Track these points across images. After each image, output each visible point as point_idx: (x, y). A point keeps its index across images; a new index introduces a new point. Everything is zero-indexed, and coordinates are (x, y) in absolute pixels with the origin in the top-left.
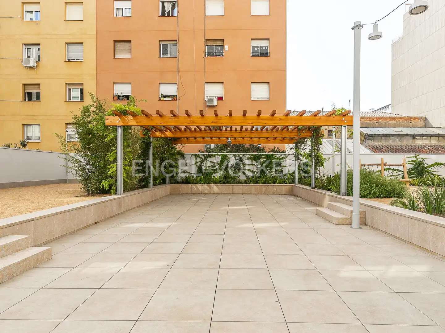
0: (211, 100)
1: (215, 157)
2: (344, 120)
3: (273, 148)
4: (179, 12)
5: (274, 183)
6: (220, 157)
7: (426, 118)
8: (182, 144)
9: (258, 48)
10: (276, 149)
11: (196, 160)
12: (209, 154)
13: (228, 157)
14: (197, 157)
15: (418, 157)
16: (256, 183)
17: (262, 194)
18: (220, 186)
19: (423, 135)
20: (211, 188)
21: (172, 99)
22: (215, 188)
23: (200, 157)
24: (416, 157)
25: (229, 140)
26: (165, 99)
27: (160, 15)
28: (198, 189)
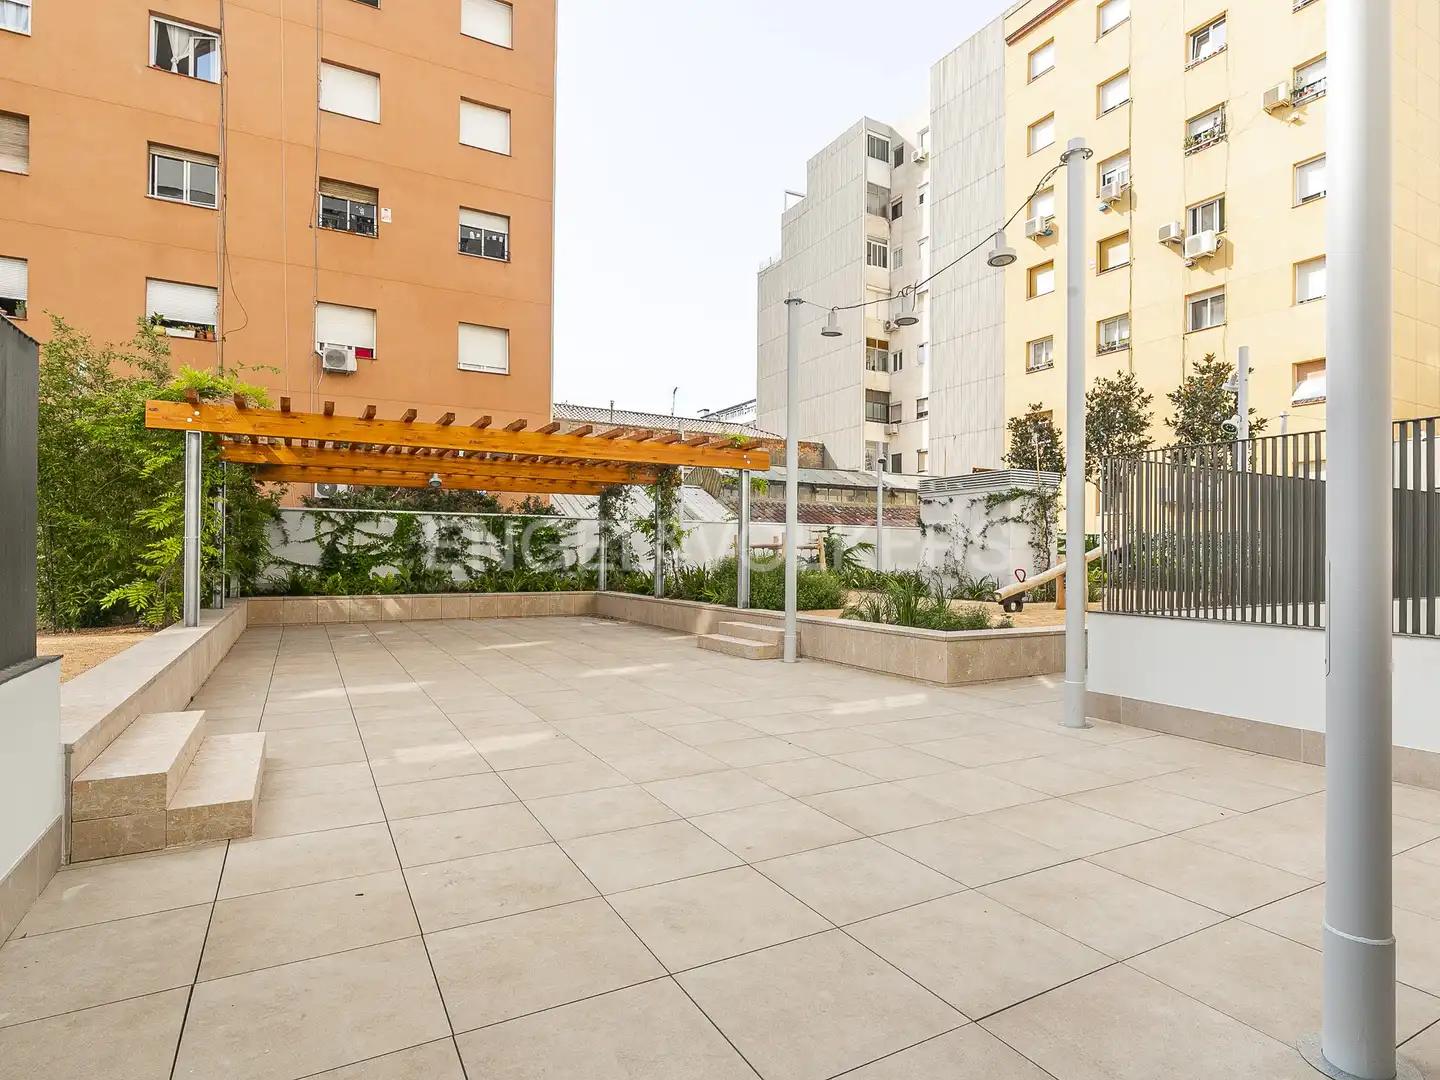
0: (337, 356)
1: (378, 521)
2: (747, 459)
3: (524, 500)
4: (226, 73)
5: (549, 588)
6: (394, 522)
7: (824, 447)
8: (280, 482)
9: (478, 235)
10: (531, 502)
11: (317, 526)
12: (359, 513)
13: (417, 522)
14: (324, 518)
15: (832, 531)
16: (499, 591)
17: (520, 617)
18: (406, 600)
19: (829, 486)
20: (379, 606)
21: (196, 336)
22: (391, 605)
23: (331, 520)
24: (828, 532)
25: (436, 478)
26: (172, 331)
27: (152, 62)
28: (339, 610)
